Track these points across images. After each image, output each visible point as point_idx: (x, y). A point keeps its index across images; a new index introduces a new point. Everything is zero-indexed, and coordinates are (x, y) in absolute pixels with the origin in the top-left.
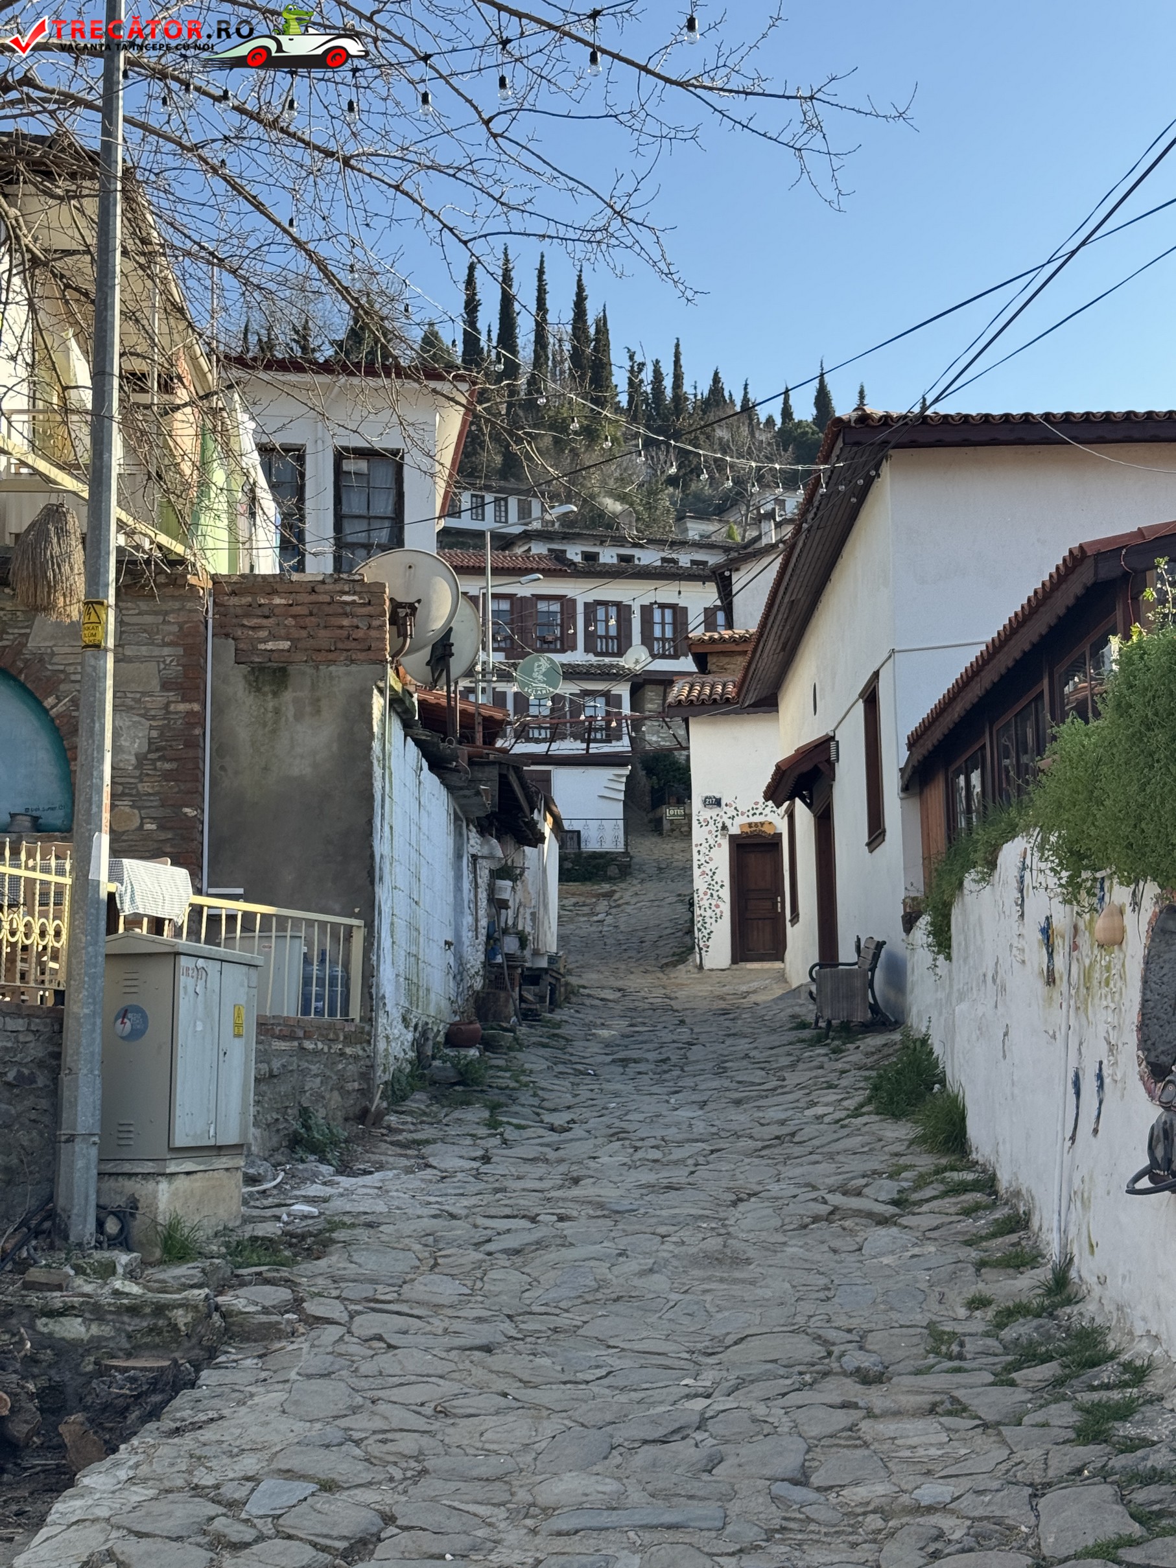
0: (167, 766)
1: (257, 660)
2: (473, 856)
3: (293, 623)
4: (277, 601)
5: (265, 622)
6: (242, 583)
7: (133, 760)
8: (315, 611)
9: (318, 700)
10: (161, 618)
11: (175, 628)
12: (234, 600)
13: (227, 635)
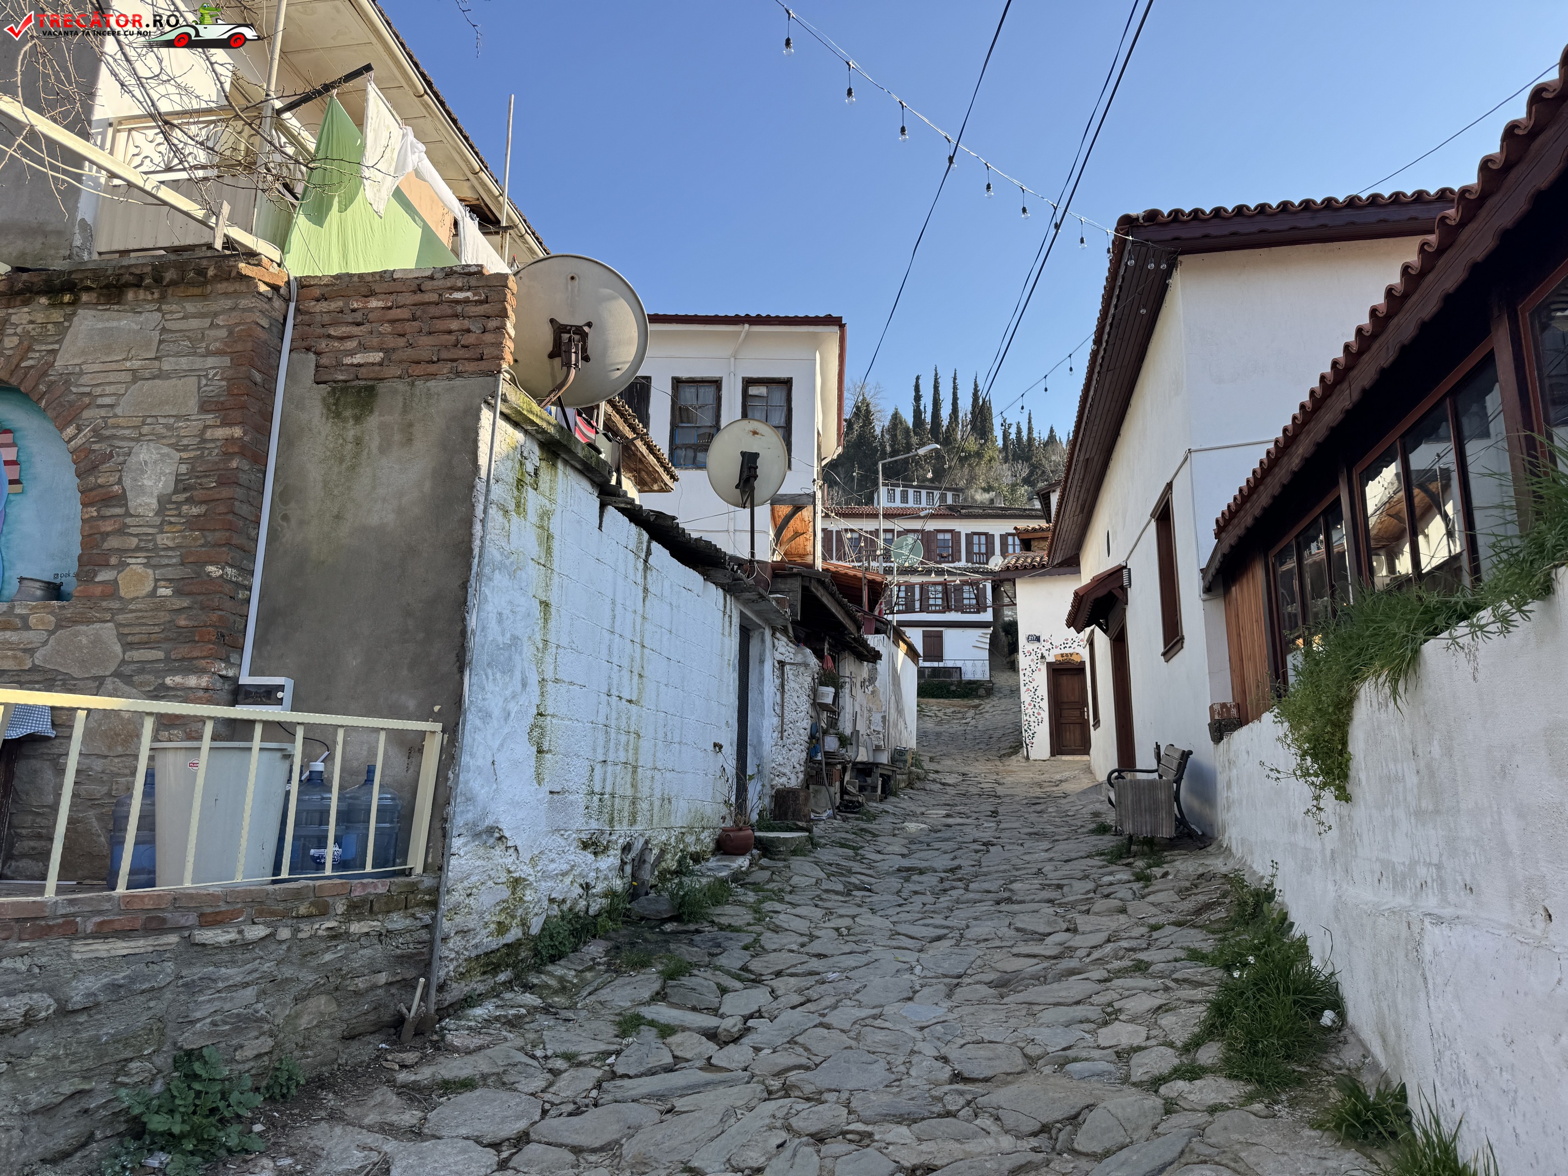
0: (195, 511)
1: (341, 377)
2: (780, 662)
3: (389, 330)
4: (374, 303)
5: (355, 330)
6: (333, 285)
7: (155, 505)
8: (418, 313)
9: (411, 425)
10: (207, 322)
11: (224, 333)
12: (324, 306)
13: (308, 349)
